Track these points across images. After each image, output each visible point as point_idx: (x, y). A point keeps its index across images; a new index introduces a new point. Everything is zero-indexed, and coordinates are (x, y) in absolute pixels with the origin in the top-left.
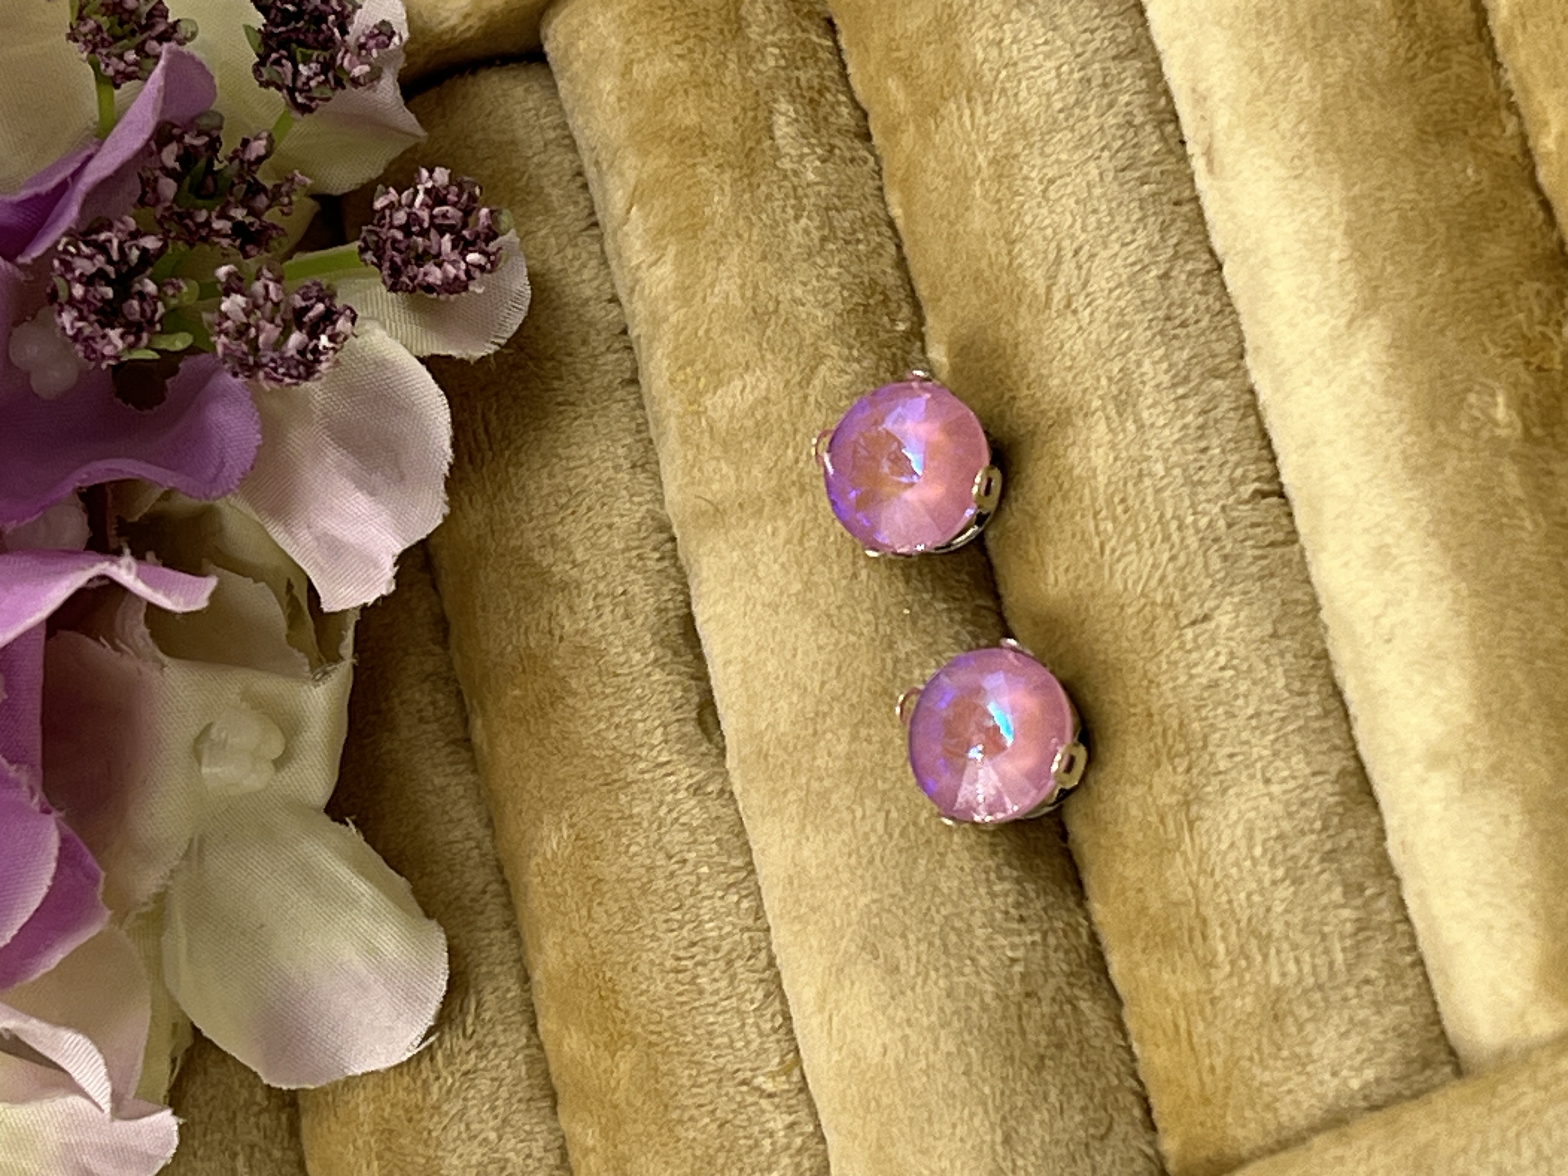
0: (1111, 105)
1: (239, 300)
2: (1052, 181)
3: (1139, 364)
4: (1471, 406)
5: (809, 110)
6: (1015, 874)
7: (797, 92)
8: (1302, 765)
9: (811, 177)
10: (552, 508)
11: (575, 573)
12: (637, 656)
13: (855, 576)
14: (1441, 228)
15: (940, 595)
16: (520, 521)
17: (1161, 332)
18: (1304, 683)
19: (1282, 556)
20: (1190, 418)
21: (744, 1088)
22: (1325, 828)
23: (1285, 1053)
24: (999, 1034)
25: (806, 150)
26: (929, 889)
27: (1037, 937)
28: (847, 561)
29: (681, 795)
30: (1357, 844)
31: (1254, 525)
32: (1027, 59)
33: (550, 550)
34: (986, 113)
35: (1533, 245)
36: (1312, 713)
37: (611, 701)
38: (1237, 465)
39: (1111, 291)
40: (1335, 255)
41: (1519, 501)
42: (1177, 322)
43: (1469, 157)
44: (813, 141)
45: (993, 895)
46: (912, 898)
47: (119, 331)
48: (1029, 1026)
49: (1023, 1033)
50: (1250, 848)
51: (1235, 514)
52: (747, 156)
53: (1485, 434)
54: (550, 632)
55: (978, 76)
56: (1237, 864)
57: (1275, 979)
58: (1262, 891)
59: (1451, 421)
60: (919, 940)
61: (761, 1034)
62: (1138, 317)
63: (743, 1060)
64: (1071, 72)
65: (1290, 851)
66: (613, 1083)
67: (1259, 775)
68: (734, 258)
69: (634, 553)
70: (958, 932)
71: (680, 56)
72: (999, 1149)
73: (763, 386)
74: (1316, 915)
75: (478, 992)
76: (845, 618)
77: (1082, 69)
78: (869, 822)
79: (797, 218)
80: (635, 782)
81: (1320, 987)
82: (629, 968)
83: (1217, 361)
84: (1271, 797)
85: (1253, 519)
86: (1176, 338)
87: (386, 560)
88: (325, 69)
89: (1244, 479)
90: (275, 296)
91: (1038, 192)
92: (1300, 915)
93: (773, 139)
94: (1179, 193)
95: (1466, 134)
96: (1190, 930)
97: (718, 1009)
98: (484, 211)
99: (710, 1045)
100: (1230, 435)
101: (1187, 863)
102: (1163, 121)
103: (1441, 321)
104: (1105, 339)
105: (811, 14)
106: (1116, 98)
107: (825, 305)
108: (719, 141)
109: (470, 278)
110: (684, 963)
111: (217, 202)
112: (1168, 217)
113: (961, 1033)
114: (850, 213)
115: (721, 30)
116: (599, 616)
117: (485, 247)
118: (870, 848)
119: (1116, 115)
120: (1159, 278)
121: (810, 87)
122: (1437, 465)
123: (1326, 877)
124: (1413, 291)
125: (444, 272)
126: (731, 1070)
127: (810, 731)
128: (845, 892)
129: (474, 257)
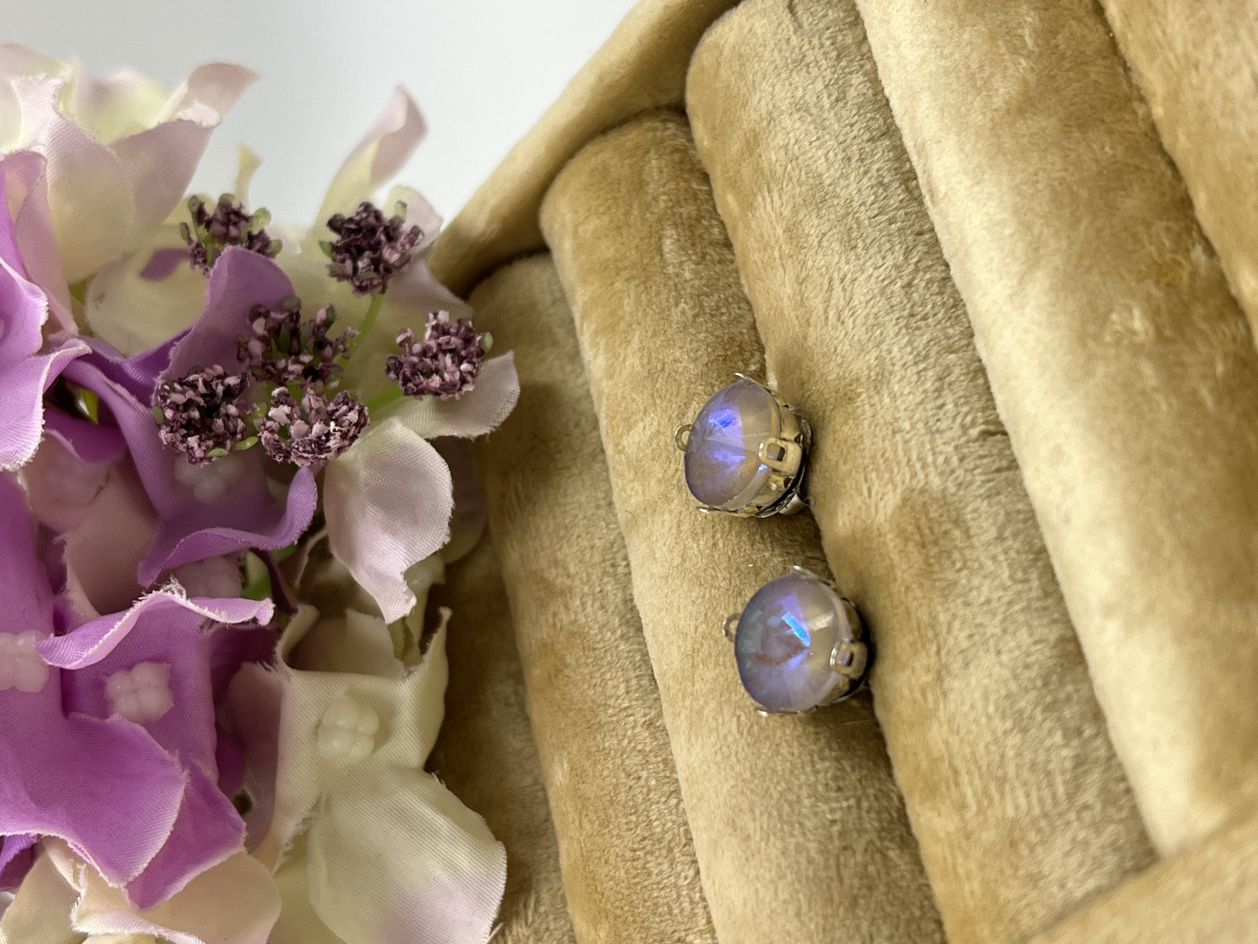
0: (866, 173)
1: (286, 409)
2: (824, 234)
3: (890, 352)
4: (1113, 323)
5: (688, 233)
6: (834, 754)
7: (679, 221)
8: (1025, 636)
9: (687, 275)
10: (555, 539)
11: (568, 582)
12: (609, 634)
13: (715, 545)
14: (1084, 194)
15: (777, 551)
16: (536, 552)
17: (907, 326)
18: (1025, 571)
19: (1006, 478)
20: (928, 385)
22: (1045, 684)
23: (1021, 872)
24: (822, 881)
25: (684, 259)
26: (769, 772)
27: (852, 802)
28: (708, 535)
29: (638, 730)
30: (1075, 697)
31: (981, 457)
32: (805, 153)
33: (553, 570)
34: (780, 197)
35: (1163, 194)
36: (1033, 594)
37: (591, 668)
38: (967, 414)
39: (867, 303)
40: (1007, 232)
41: (1155, 389)
42: (919, 317)
43: (1106, 138)
44: (690, 252)
45: (816, 772)
46: (756, 782)
47: (196, 437)
48: (846, 873)
49: (841, 880)
50: (986, 707)
51: (965, 450)
52: (644, 269)
53: (1125, 342)
54: (554, 625)
55: (772, 172)
56: (976, 722)
57: (1010, 812)
58: (996, 741)
59: (1097, 337)
60: (762, 813)
61: (692, 902)
62: (887, 318)
63: (680, 923)
64: (836, 155)
65: (1017, 707)
67: (992, 649)
68: (636, 339)
69: (608, 563)
70: (790, 804)
71: (604, 214)
73: (655, 423)
74: (1042, 757)
76: (709, 578)
77: (844, 151)
78: (727, 726)
79: (677, 305)
80: (605, 724)
81: (1045, 815)
82: (603, 861)
83: (951, 341)
84: (1001, 665)
85: (981, 453)
86: (918, 328)
87: (400, 578)
88: (377, 262)
89: (973, 424)
90: (315, 405)
91: (815, 244)
92: (1028, 756)
93: (662, 255)
94: (921, 226)
95: (1103, 121)
96: (947, 780)
97: (661, 886)
98: (478, 338)
99: (655, 914)
100: (961, 393)
101: (941, 726)
102: (908, 179)
103: (1087, 262)
104: (864, 337)
105: (692, 171)
106: (870, 167)
107: (696, 360)
108: (627, 263)
109: (463, 381)
110: (638, 853)
111: (294, 353)
112: (911, 244)
113: (793, 882)
114: (716, 296)
115: (629, 191)
116: (584, 610)
117: (475, 360)
118: (728, 747)
119: (870, 179)
120: (903, 287)
121: (689, 218)
122: (1089, 373)
123: (1048, 724)
124: (1064, 244)
125: (443, 379)
126: (670, 931)
127: (690, 664)
128: (715, 782)
129: (465, 366)
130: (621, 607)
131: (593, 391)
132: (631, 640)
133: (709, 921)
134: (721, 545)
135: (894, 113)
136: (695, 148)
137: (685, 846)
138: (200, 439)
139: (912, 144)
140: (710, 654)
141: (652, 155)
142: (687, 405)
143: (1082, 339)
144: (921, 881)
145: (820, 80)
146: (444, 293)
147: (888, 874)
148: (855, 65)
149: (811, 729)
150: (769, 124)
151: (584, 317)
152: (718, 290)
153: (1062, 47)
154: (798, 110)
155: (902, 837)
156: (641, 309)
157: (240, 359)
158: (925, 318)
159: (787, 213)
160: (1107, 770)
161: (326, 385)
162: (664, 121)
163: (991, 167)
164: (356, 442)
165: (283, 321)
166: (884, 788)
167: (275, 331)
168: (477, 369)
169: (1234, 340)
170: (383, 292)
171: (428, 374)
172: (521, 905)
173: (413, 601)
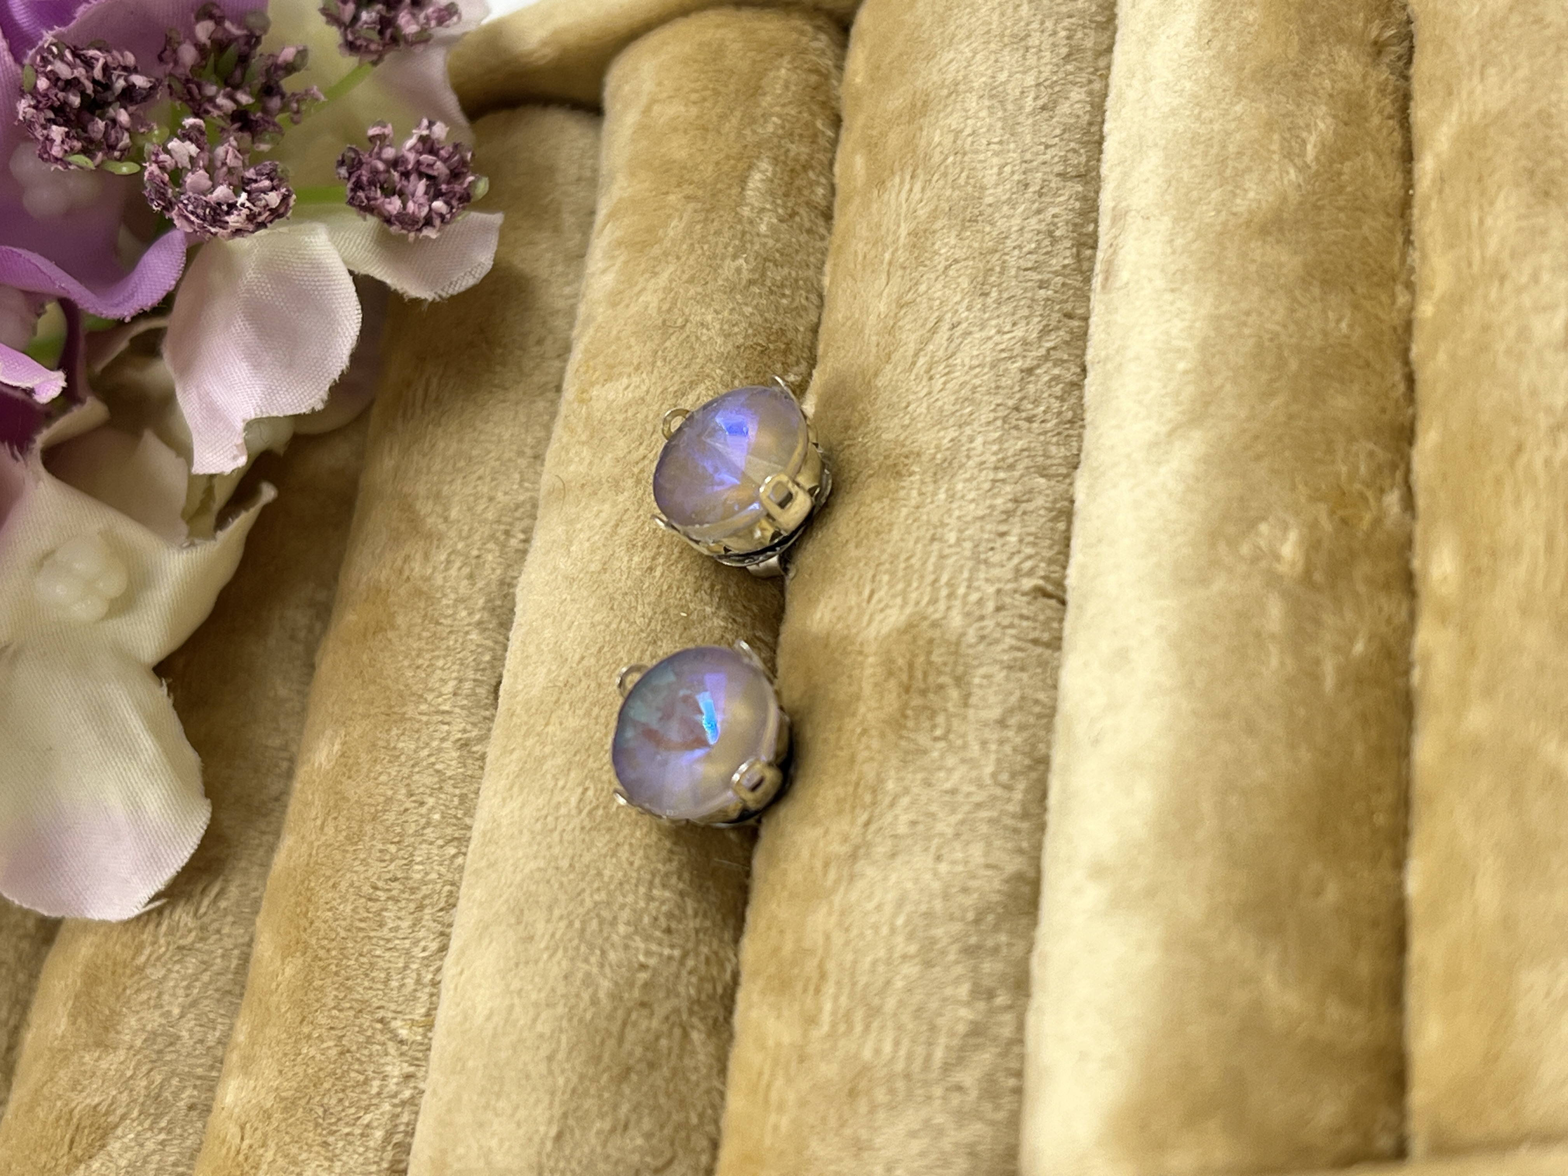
0: (1039, 212)
2: (956, 261)
3: (971, 440)
4: (1259, 535)
5: (786, 178)
6: (681, 886)
7: (782, 158)
8: (978, 853)
9: (763, 228)
10: (450, 467)
11: (442, 527)
12: (464, 613)
13: (651, 569)
14: (1293, 365)
15: (722, 613)
16: (418, 472)
17: (1005, 419)
18: (1013, 776)
19: (1040, 655)
20: (999, 501)
21: (379, 1026)
22: (977, 921)
23: (848, 1132)
24: (597, 1031)
26: (593, 872)
27: (677, 953)
28: (648, 554)
29: (447, 745)
30: (1004, 951)
31: (1022, 617)
32: (977, 152)
33: (431, 502)
34: (923, 190)
35: (1383, 410)
36: (1011, 808)
37: (422, 644)
38: (1030, 557)
39: (972, 368)
40: (1182, 366)
41: (1273, 636)
42: (1024, 415)
43: (1348, 312)
44: (779, 202)
45: (650, 898)
46: (572, 876)
48: (631, 1035)
49: (621, 1040)
50: (895, 915)
51: (1008, 600)
52: (713, 195)
53: (1263, 564)
54: (401, 572)
55: (927, 157)
56: (876, 928)
57: (867, 1054)
58: (889, 962)
59: (1233, 543)
60: (561, 918)
61: (418, 982)
62: (985, 398)
63: (391, 1000)
64: (1013, 173)
65: (931, 932)
66: (274, 986)
67: (933, 850)
68: (665, 275)
69: (502, 527)
70: (601, 923)
71: (694, 103)
72: (549, 1145)
73: (644, 388)
74: (934, 1005)
75: (226, 881)
76: (626, 605)
77: (1024, 173)
78: (566, 794)
79: (735, 257)
80: (410, 719)
81: (908, 1076)
82: (330, 883)
83: (1049, 462)
84: (935, 873)
85: (1025, 612)
86: (1017, 428)
87: (240, 426)
88: (385, 24)
89: (1031, 573)
90: (231, 161)
91: (941, 267)
92: (918, 997)
93: (743, 189)
94: (1074, 308)
95: (1353, 290)
96: (809, 979)
97: (390, 945)
98: (471, 178)
99: (367, 975)
100: (1033, 529)
101: (830, 914)
102: (1084, 244)
103: (1260, 448)
104: (949, 408)
105: (824, 105)
106: (1046, 208)
107: (727, 336)
108: (696, 177)
109: (428, 222)
110: (379, 893)
111: (231, 84)
112: (1053, 323)
113: (562, 1018)
114: (786, 270)
115: (737, 91)
116: (446, 569)
117: (454, 203)
118: (557, 819)
119: (1040, 221)
120: (1022, 371)
121: (796, 160)
122: (1204, 581)
123: (959, 970)
124: (1243, 414)
125: (405, 206)
126: (375, 1005)
127: (554, 699)
128: (520, 854)
129: (438, 205)
130: (494, 587)
131: (582, 310)
132: (487, 633)
133: (430, 1013)
134: (658, 573)
135: (1105, 157)
136: (840, 81)
137: (441, 910)
138: (67, 134)
139: (1112, 204)
140: (584, 699)
141: (785, 61)
142: (693, 384)
143: (1214, 536)
144: (716, 1083)
145: (1034, 72)
146: (451, 102)
147: (680, 1057)
148: (1083, 77)
149: (668, 844)
150: (950, 94)
151: (612, 215)
152: (791, 265)
153: (1344, 178)
154: (992, 97)
155: (716, 1020)
156: (689, 242)
157: (160, 59)
158: (1030, 420)
159: (922, 213)
160: (1004, 1054)
161: (253, 142)
162: (818, 28)
163: (1197, 280)
164: (262, 232)
165: (236, 39)
166: (722, 954)
167: (220, 45)
168: (453, 215)
169: (1389, 621)
170: (375, 63)
171: (389, 192)
172: (200, 888)
173: (242, 461)
